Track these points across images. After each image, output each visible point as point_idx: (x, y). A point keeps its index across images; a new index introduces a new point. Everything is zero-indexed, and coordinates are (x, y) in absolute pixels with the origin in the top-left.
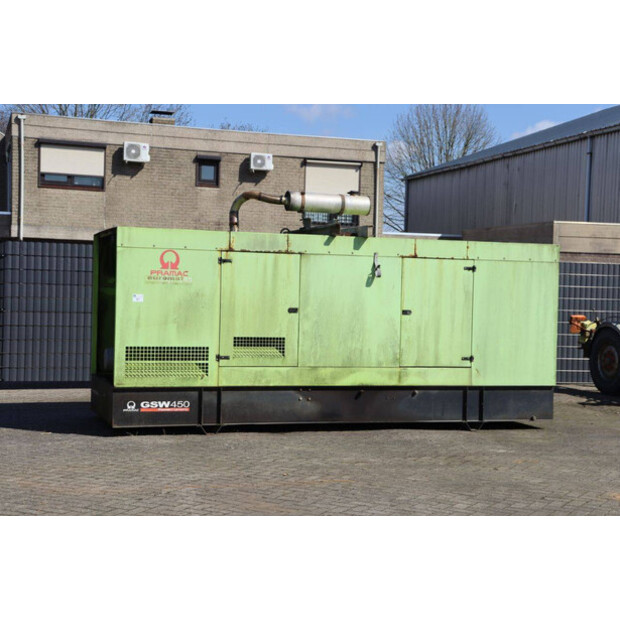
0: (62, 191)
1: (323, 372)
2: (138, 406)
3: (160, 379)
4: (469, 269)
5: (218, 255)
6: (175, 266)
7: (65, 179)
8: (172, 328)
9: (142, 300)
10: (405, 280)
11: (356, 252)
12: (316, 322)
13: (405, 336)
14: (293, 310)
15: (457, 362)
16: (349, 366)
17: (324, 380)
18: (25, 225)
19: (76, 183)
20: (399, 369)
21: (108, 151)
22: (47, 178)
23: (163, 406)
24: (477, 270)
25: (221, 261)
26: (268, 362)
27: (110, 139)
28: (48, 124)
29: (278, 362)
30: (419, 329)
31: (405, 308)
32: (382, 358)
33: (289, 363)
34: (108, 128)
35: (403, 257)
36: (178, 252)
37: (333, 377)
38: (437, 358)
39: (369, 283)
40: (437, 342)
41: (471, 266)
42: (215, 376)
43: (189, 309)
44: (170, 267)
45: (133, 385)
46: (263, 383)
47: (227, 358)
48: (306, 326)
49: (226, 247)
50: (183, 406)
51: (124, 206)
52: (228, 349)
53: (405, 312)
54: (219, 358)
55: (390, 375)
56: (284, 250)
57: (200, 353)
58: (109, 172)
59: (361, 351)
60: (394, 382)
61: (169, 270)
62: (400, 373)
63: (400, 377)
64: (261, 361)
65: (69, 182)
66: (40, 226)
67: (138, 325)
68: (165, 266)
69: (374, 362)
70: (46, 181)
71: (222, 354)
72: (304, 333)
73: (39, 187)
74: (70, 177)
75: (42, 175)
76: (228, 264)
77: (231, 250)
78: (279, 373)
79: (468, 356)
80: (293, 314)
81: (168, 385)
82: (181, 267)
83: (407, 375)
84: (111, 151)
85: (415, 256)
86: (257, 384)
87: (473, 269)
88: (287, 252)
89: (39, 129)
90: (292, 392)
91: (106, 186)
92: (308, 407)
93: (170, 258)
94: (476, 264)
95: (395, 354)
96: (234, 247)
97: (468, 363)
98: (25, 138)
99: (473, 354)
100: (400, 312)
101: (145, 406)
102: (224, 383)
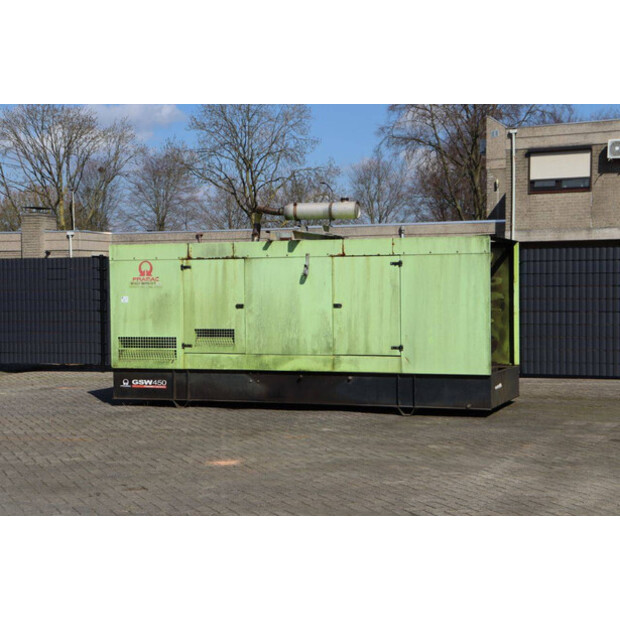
0: (549, 196)
1: (266, 359)
2: (130, 383)
3: (142, 362)
4: (394, 264)
5: (180, 263)
6: (149, 273)
7: (553, 184)
8: (149, 323)
9: (127, 301)
10: (335, 276)
11: (290, 254)
12: (259, 315)
13: (337, 328)
14: (240, 306)
15: (388, 351)
16: (288, 354)
17: (267, 365)
18: (516, 230)
19: (565, 186)
20: (332, 358)
21: (594, 152)
22: (536, 185)
23: (147, 383)
24: (403, 264)
25: (183, 268)
26: (221, 349)
27: (596, 139)
28: (538, 134)
29: (229, 350)
30: (350, 321)
31: (336, 302)
32: (316, 347)
33: (238, 350)
34: (595, 129)
35: (332, 256)
36: (152, 262)
37: (275, 364)
38: (367, 347)
39: (302, 281)
40: (367, 333)
41: (397, 261)
42: (182, 361)
43: (161, 307)
44: (146, 275)
45: (124, 367)
46: (218, 367)
47: (190, 346)
48: (251, 319)
49: (185, 256)
50: (162, 384)
51: (610, 203)
52: (192, 338)
53: (337, 306)
54: (184, 346)
55: (325, 362)
56: (230, 255)
57: (170, 342)
58: (595, 171)
59: (298, 341)
60: (328, 369)
61: (145, 277)
62: (334, 360)
63: (333, 365)
64: (216, 349)
65: (557, 186)
66: (530, 230)
67: (125, 321)
68: (142, 273)
69: (310, 351)
70: (536, 187)
71: (186, 343)
72: (249, 325)
73: (529, 194)
74: (559, 181)
75: (532, 183)
76: (188, 270)
77: (189, 258)
78: (231, 359)
79: (398, 345)
80: (240, 310)
81: (148, 367)
82: (154, 275)
83: (340, 362)
84: (597, 151)
85: (343, 255)
86: (214, 368)
87: (399, 264)
88: (233, 258)
89: (528, 140)
90: (244, 375)
91: (593, 186)
92: (257, 388)
93: (146, 267)
94: (402, 259)
95: (328, 343)
96: (193, 255)
97: (397, 352)
98: (516, 150)
99: (403, 344)
100: (331, 306)
101: (135, 383)
102: (189, 367)
